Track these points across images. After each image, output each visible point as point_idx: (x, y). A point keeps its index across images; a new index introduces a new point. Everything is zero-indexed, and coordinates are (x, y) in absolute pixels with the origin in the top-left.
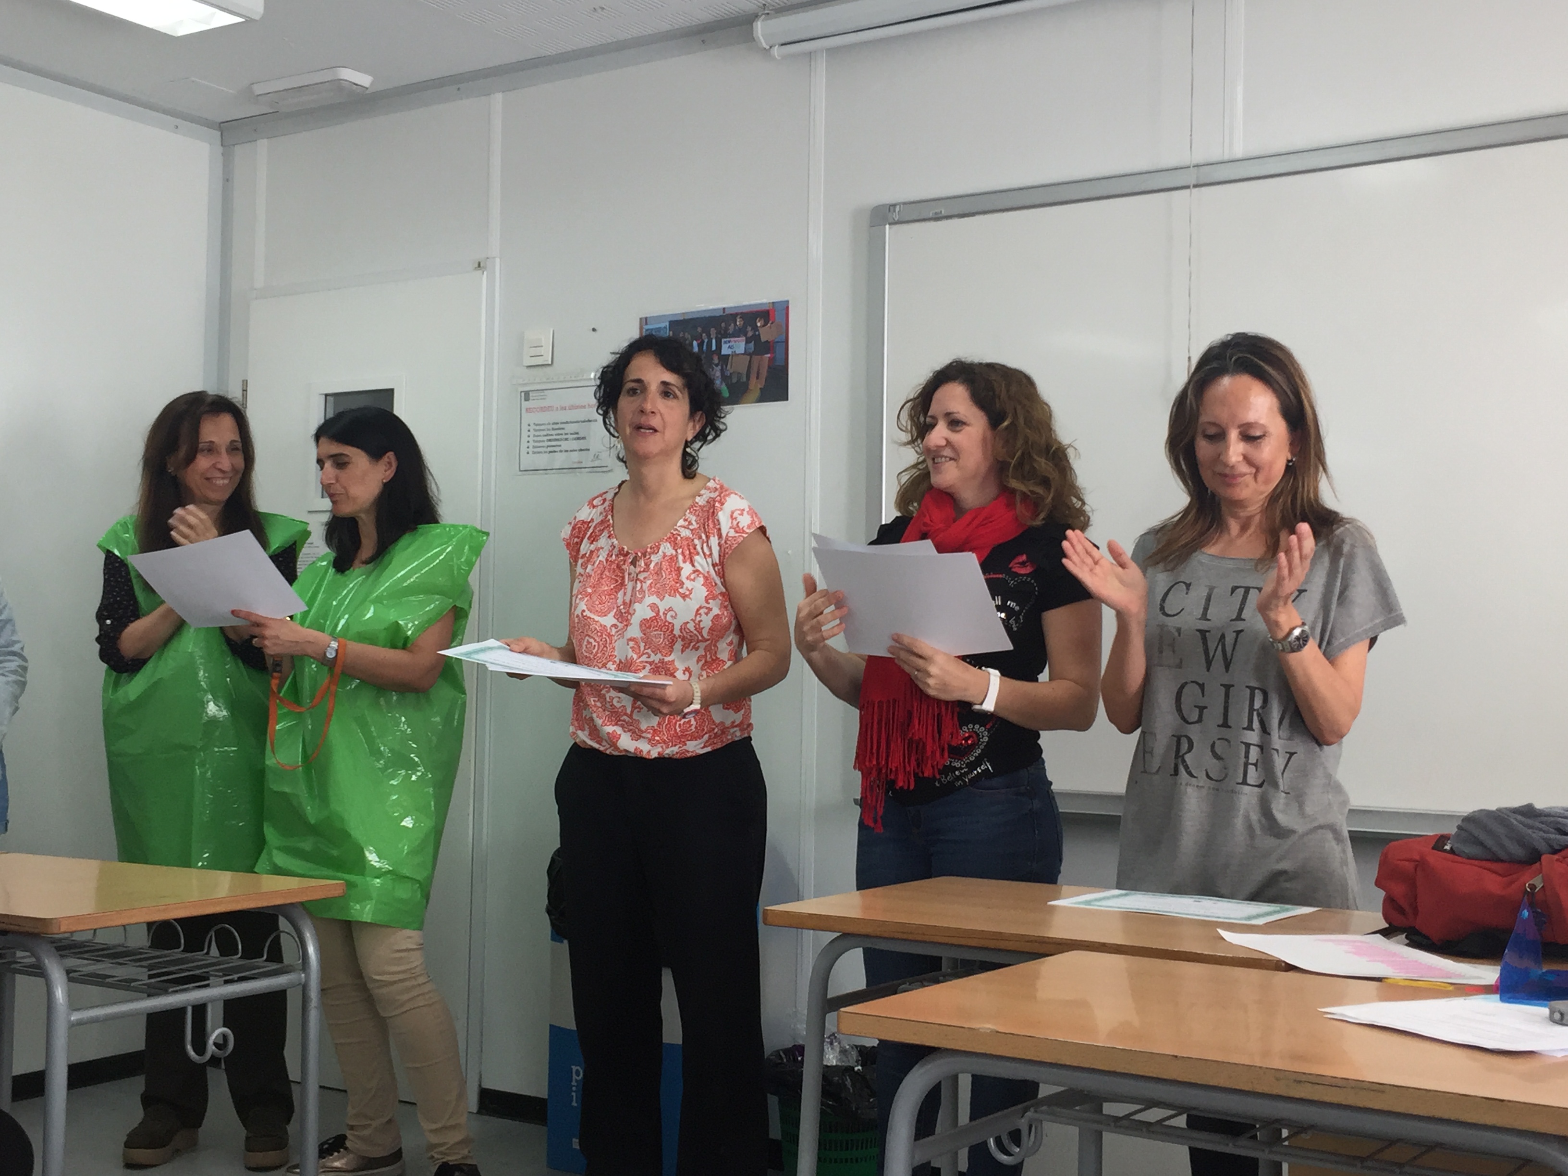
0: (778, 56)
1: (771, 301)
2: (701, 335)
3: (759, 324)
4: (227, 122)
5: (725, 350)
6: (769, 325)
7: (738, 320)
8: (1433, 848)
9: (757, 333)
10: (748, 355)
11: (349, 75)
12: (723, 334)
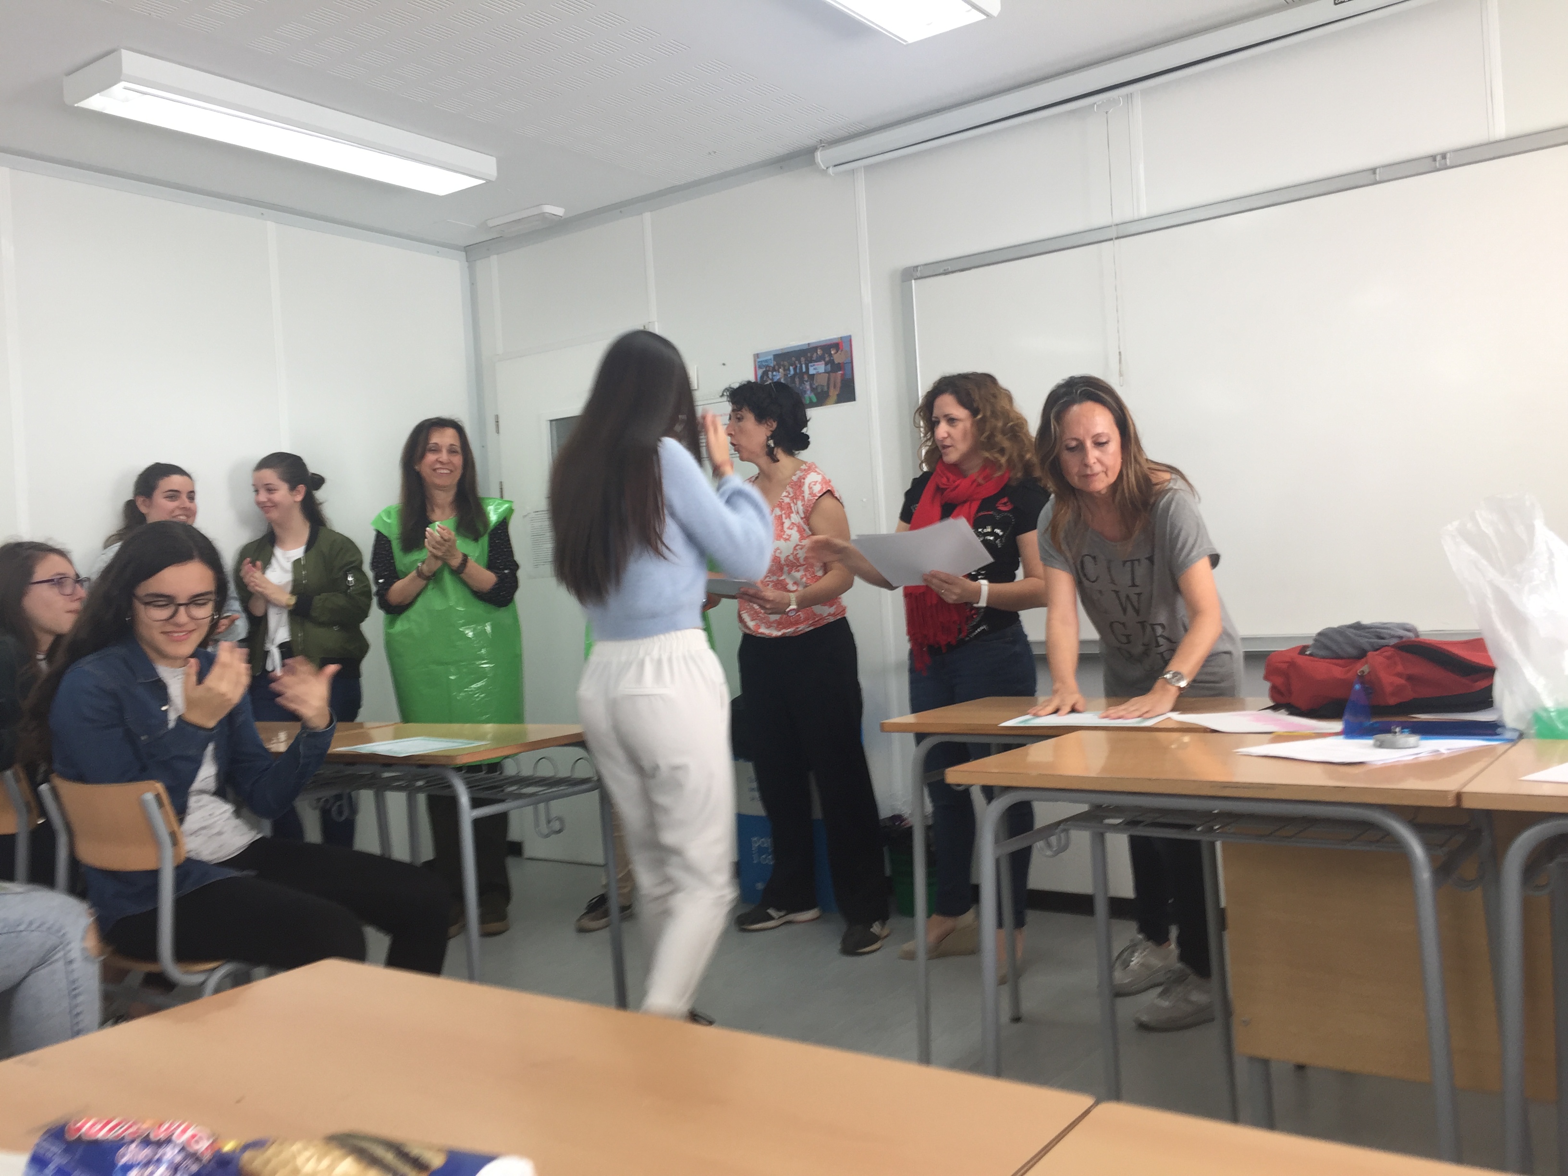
0: (833, 174)
1: (840, 336)
2: (795, 363)
3: (832, 352)
4: (470, 246)
5: (812, 371)
6: (839, 352)
7: (819, 351)
8: (1299, 654)
9: (832, 358)
10: (827, 373)
11: (549, 209)
12: (809, 361)
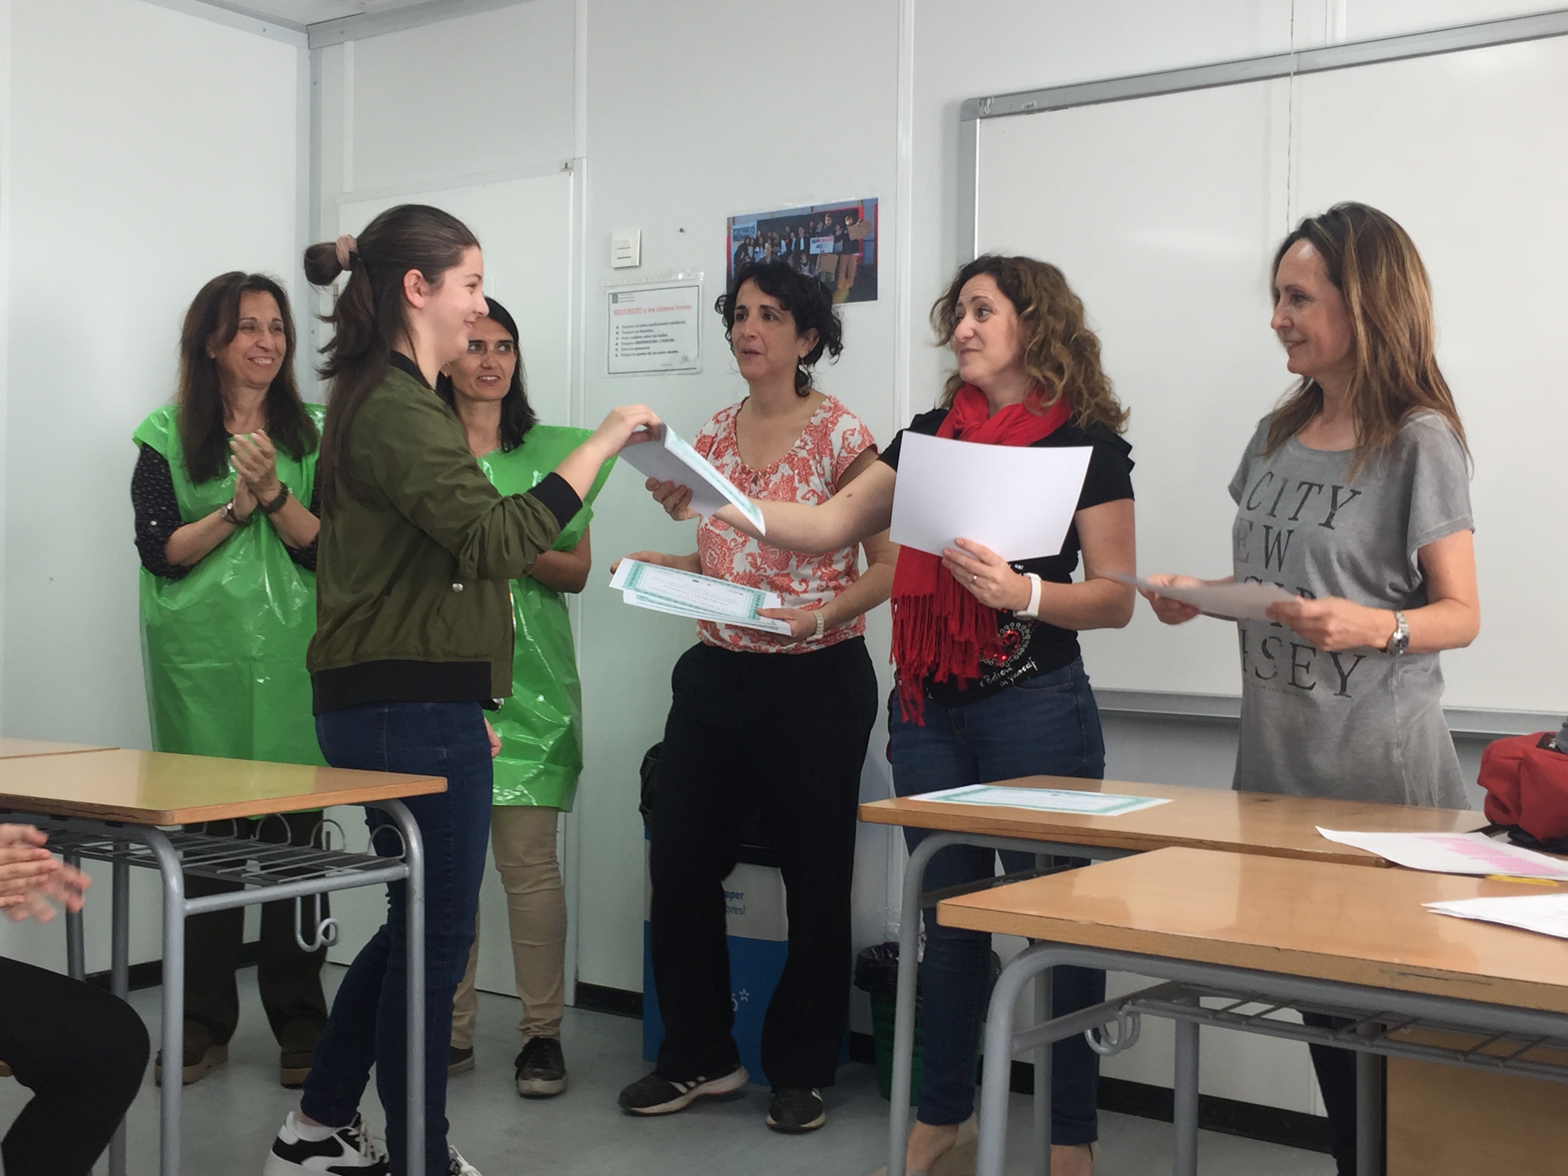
1: (860, 199)
4: (315, 24)
6: (858, 223)
7: (827, 219)
8: (1537, 747)
9: (846, 232)
10: (837, 254)
